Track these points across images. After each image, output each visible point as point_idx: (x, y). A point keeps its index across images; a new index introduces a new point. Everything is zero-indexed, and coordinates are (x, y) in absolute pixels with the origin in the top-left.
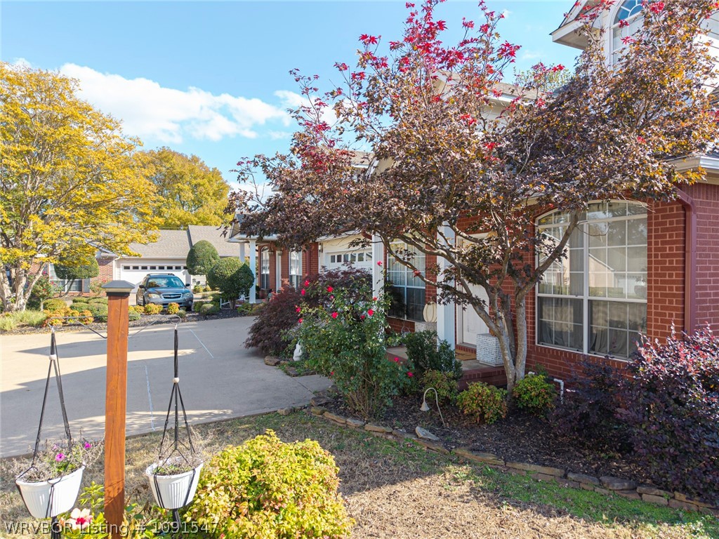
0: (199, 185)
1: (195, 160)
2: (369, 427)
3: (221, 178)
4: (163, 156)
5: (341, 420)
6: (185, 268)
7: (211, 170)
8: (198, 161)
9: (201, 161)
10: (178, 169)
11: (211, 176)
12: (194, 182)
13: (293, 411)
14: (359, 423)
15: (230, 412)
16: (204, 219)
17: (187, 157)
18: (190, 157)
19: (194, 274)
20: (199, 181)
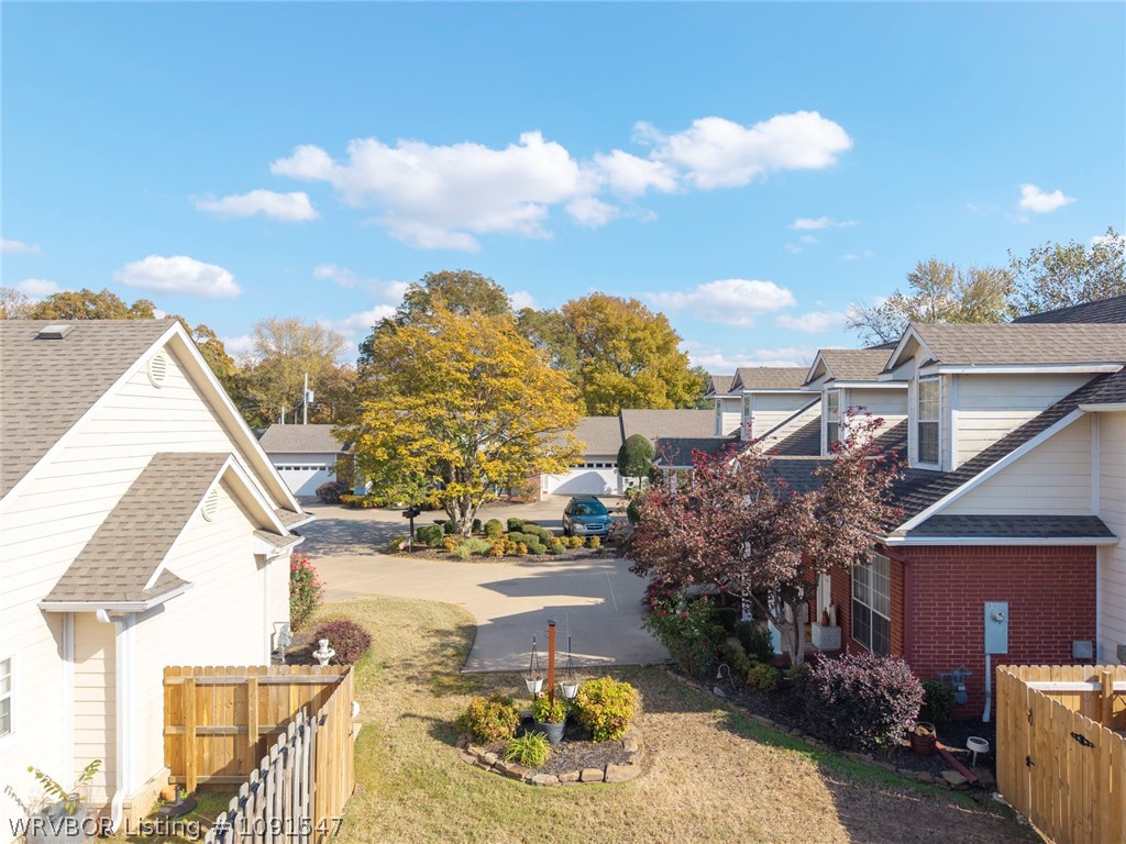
0: (639, 340)
1: (634, 304)
2: (688, 683)
3: (668, 327)
4: (596, 305)
5: (674, 676)
6: (616, 466)
7: (655, 316)
8: (638, 306)
9: (642, 305)
10: (613, 322)
11: (654, 326)
12: (633, 336)
13: (650, 666)
14: (684, 679)
15: (613, 660)
16: (644, 385)
17: (624, 300)
18: (628, 301)
19: (626, 476)
20: (640, 334)
